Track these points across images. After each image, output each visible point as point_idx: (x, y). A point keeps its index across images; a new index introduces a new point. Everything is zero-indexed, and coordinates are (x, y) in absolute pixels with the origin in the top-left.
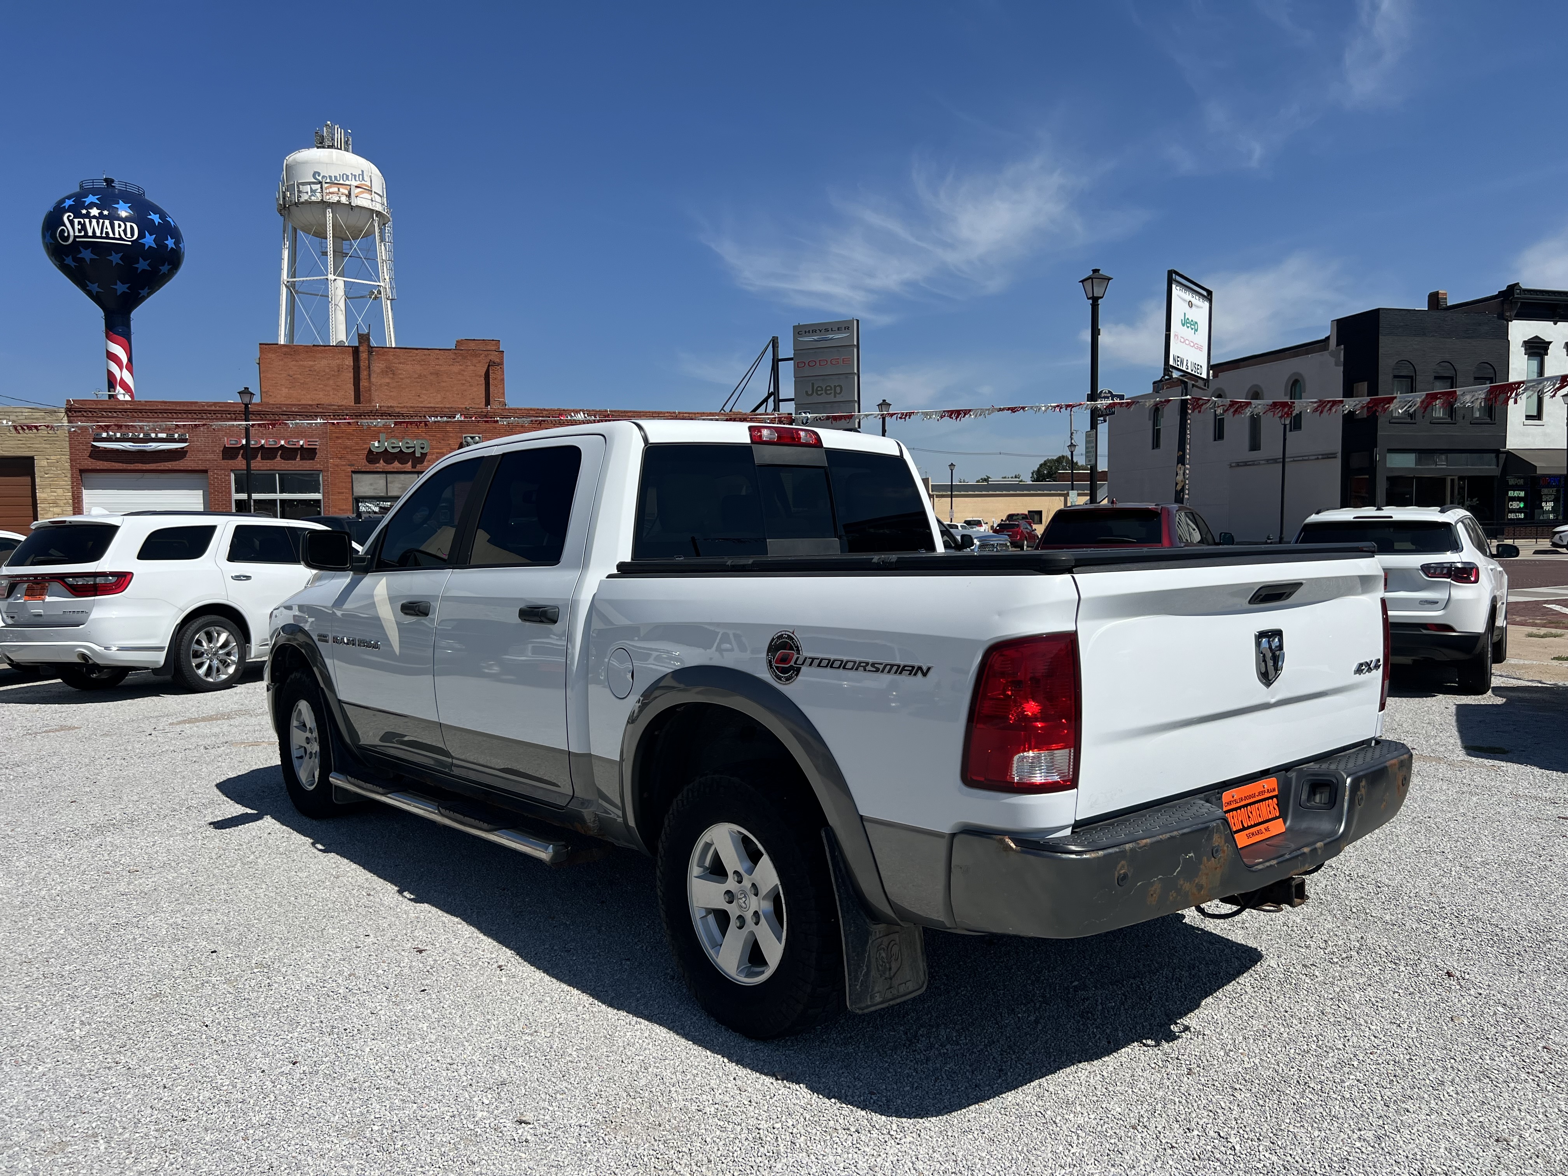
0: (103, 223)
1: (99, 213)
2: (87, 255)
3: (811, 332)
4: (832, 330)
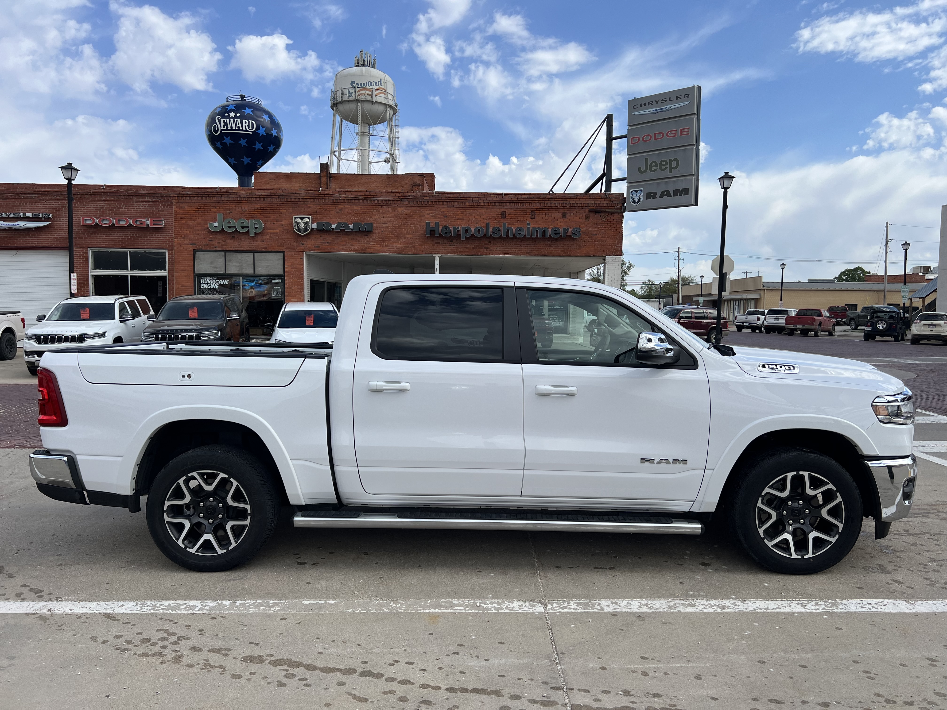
0: (237, 121)
1: (234, 115)
2: (228, 141)
3: (647, 104)
4: (670, 100)
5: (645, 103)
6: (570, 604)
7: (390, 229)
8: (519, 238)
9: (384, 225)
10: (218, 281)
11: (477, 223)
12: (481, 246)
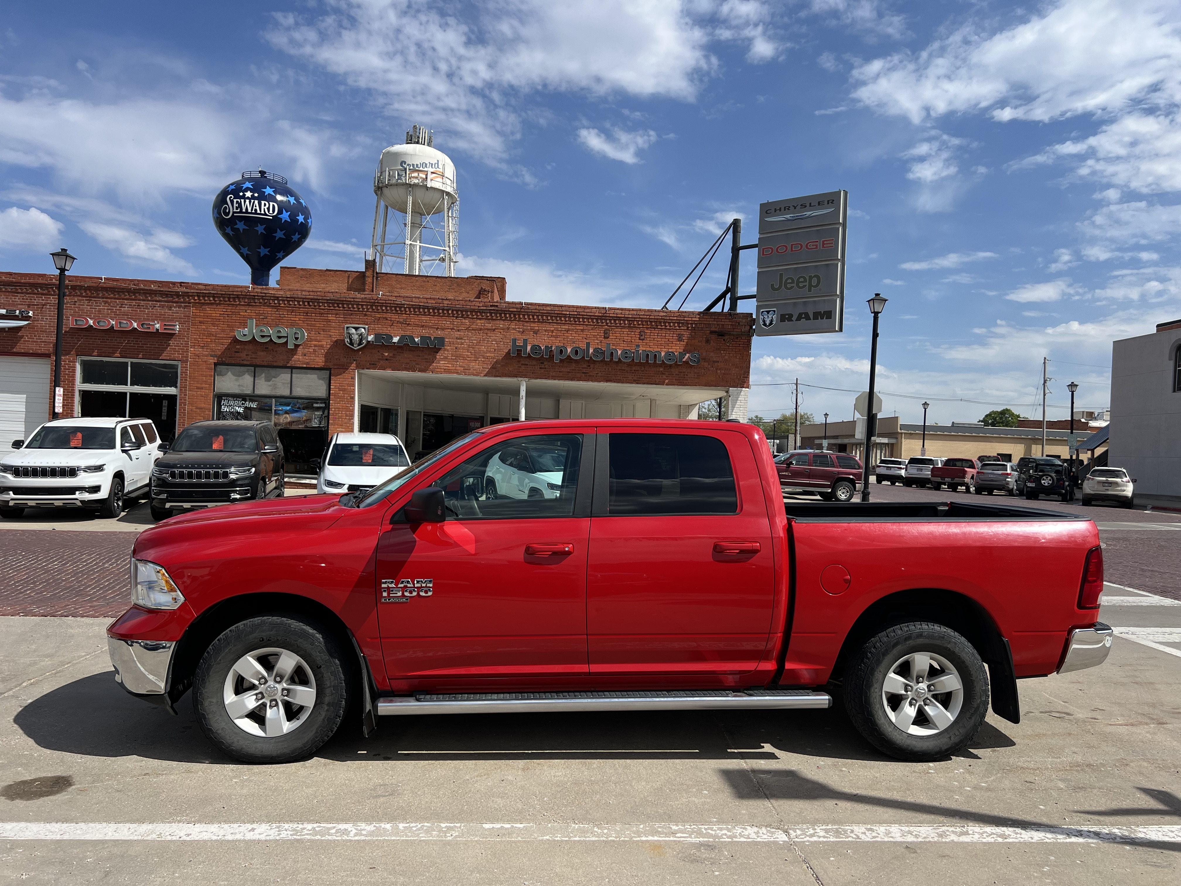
0: (254, 202)
2: (241, 226)
3: (783, 209)
4: (810, 206)
5: (780, 208)
6: (816, 831)
7: (466, 346)
8: (624, 363)
9: (458, 341)
10: (244, 402)
11: (574, 343)
12: (579, 370)
